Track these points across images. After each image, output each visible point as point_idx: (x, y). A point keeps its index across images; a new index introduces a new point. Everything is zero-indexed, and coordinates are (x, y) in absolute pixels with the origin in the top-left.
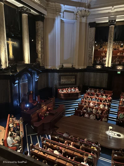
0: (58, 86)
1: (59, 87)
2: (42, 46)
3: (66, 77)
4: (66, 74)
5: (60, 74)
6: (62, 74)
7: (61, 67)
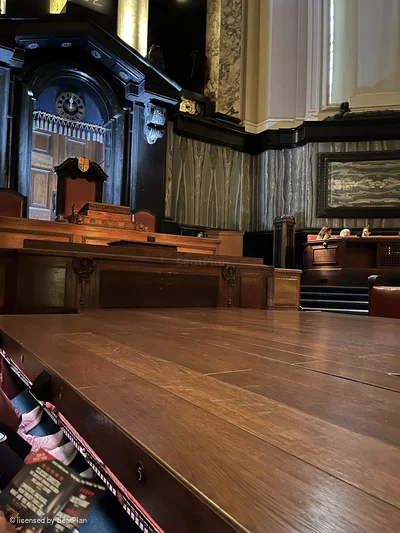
0: (312, 222)
1: (317, 223)
2: (231, 20)
3: (368, 165)
4: (365, 147)
5: (321, 147)
6: (337, 147)
7: (332, 115)
